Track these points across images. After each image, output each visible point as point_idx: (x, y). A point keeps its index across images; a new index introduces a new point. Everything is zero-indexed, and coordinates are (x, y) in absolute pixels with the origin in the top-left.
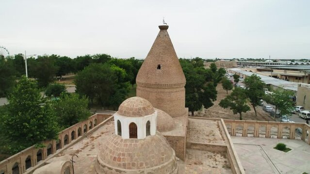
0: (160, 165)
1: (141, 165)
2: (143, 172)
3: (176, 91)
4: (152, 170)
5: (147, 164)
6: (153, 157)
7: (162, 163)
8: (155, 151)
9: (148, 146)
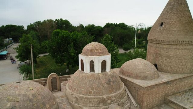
0: (85, 95)
1: (75, 90)
2: (73, 95)
3: (176, 49)
4: (78, 96)
5: (78, 90)
6: (84, 88)
7: (89, 95)
8: (87, 85)
9: (85, 79)
